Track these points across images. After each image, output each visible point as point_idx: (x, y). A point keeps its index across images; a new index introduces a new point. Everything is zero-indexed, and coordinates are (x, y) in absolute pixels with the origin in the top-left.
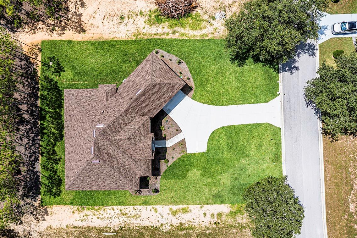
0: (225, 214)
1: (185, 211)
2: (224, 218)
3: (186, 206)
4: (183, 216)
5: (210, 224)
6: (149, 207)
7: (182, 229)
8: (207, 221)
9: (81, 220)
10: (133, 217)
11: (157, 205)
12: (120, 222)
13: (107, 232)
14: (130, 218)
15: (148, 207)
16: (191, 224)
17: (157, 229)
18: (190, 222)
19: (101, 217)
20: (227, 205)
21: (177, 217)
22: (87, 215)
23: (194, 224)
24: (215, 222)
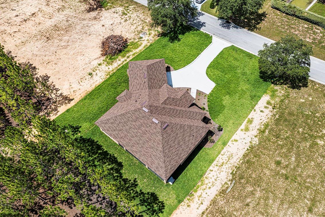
0: (270, 100)
1: (250, 121)
2: (273, 102)
3: (247, 119)
4: (253, 125)
5: (272, 111)
6: (230, 143)
7: (264, 132)
8: (268, 113)
9: (200, 204)
10: (229, 159)
11: (232, 137)
12: (226, 172)
13: (227, 188)
14: (228, 162)
15: (228, 144)
16: (263, 123)
17: (252, 147)
18: (261, 123)
19: (211, 185)
20: (263, 96)
21: (252, 129)
22: (200, 196)
23: (264, 121)
24: (272, 108)
